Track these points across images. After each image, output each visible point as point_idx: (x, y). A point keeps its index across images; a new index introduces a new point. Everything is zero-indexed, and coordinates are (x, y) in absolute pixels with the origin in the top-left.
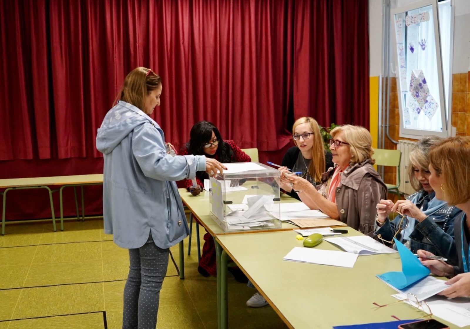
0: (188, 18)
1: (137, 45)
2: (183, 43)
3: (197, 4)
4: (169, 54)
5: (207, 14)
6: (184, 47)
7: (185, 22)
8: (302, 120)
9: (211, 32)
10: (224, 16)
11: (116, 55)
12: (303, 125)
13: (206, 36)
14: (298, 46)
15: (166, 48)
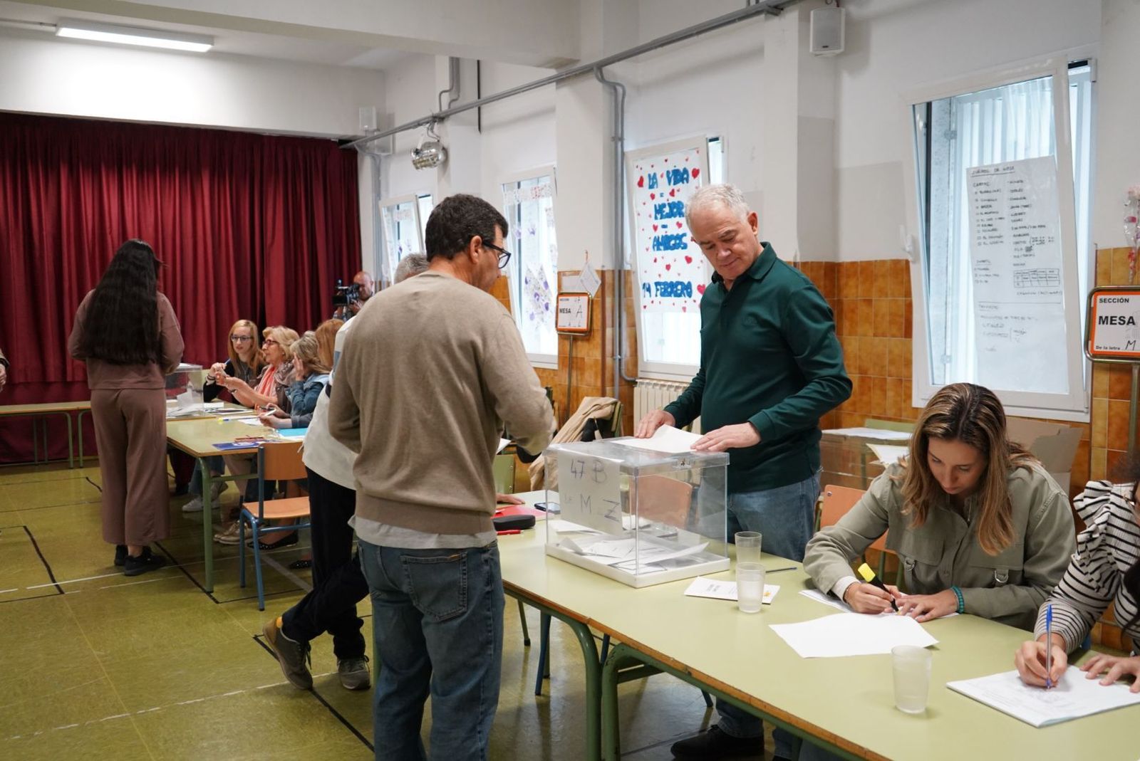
0: (116, 200)
1: (44, 233)
2: (111, 232)
3: (129, 183)
4: (91, 246)
5: (143, 196)
6: (112, 238)
7: (112, 206)
8: (242, 322)
9: (151, 219)
10: (167, 199)
11: (13, 245)
12: (243, 328)
13: (143, 225)
14: (269, 241)
15: (85, 235)
